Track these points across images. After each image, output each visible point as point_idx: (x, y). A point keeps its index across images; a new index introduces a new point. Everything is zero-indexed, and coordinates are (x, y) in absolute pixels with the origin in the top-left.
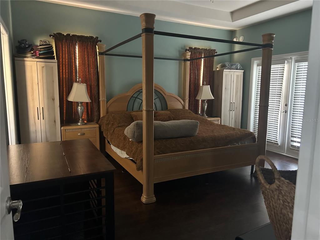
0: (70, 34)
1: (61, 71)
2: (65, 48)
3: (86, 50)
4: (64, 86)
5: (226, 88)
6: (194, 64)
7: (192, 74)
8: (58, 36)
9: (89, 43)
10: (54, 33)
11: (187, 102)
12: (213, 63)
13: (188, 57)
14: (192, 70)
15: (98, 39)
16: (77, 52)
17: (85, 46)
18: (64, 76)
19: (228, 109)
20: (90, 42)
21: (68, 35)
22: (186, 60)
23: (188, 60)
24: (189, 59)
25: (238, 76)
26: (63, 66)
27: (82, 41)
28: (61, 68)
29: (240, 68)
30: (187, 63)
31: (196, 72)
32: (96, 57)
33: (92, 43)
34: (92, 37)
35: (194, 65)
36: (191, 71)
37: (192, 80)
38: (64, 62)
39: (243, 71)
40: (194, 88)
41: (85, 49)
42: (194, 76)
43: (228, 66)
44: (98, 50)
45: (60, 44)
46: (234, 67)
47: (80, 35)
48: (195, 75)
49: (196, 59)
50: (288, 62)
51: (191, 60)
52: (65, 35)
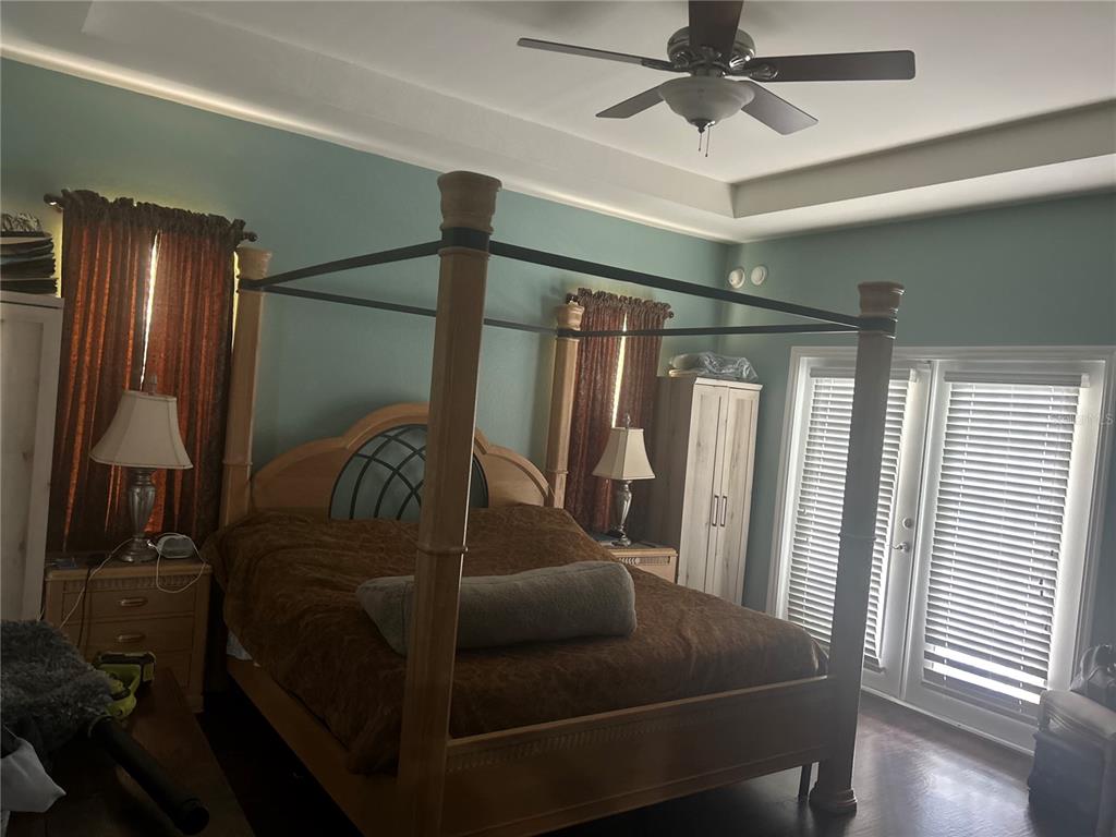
0: (132, 200)
1: (76, 337)
2: (104, 250)
3: (189, 266)
4: (83, 399)
5: (699, 444)
6: (594, 349)
7: (583, 382)
8: (82, 203)
9: (208, 242)
10: (64, 192)
11: (561, 484)
12: (657, 349)
13: (575, 323)
14: (586, 368)
15: (242, 228)
16: (153, 271)
17: (186, 249)
18: (87, 359)
19: (705, 517)
20: (213, 237)
21: (124, 203)
22: (566, 333)
23: (575, 334)
24: (579, 329)
25: (740, 403)
26: (86, 320)
27: (177, 229)
28: (77, 327)
29: (748, 376)
30: (569, 345)
31: (599, 377)
32: (228, 295)
33: (217, 244)
34: (221, 221)
35: (593, 353)
36: (580, 371)
37: (581, 404)
38: (92, 305)
39: (759, 387)
40: (587, 433)
41: (185, 261)
42: (589, 390)
43: (711, 368)
44: (237, 271)
45: (85, 234)
46: (729, 370)
47: (172, 207)
48: (595, 386)
49: (603, 334)
50: (919, 374)
51: (585, 334)
52: (111, 200)
